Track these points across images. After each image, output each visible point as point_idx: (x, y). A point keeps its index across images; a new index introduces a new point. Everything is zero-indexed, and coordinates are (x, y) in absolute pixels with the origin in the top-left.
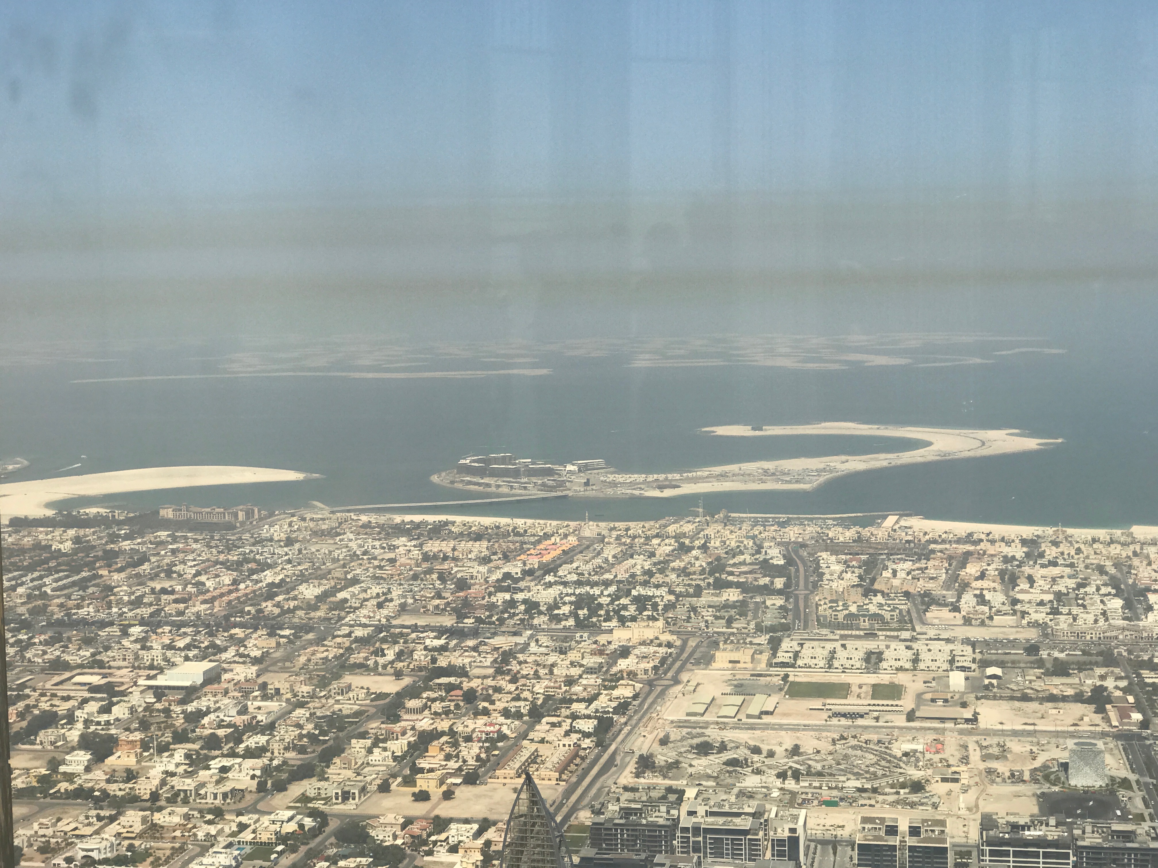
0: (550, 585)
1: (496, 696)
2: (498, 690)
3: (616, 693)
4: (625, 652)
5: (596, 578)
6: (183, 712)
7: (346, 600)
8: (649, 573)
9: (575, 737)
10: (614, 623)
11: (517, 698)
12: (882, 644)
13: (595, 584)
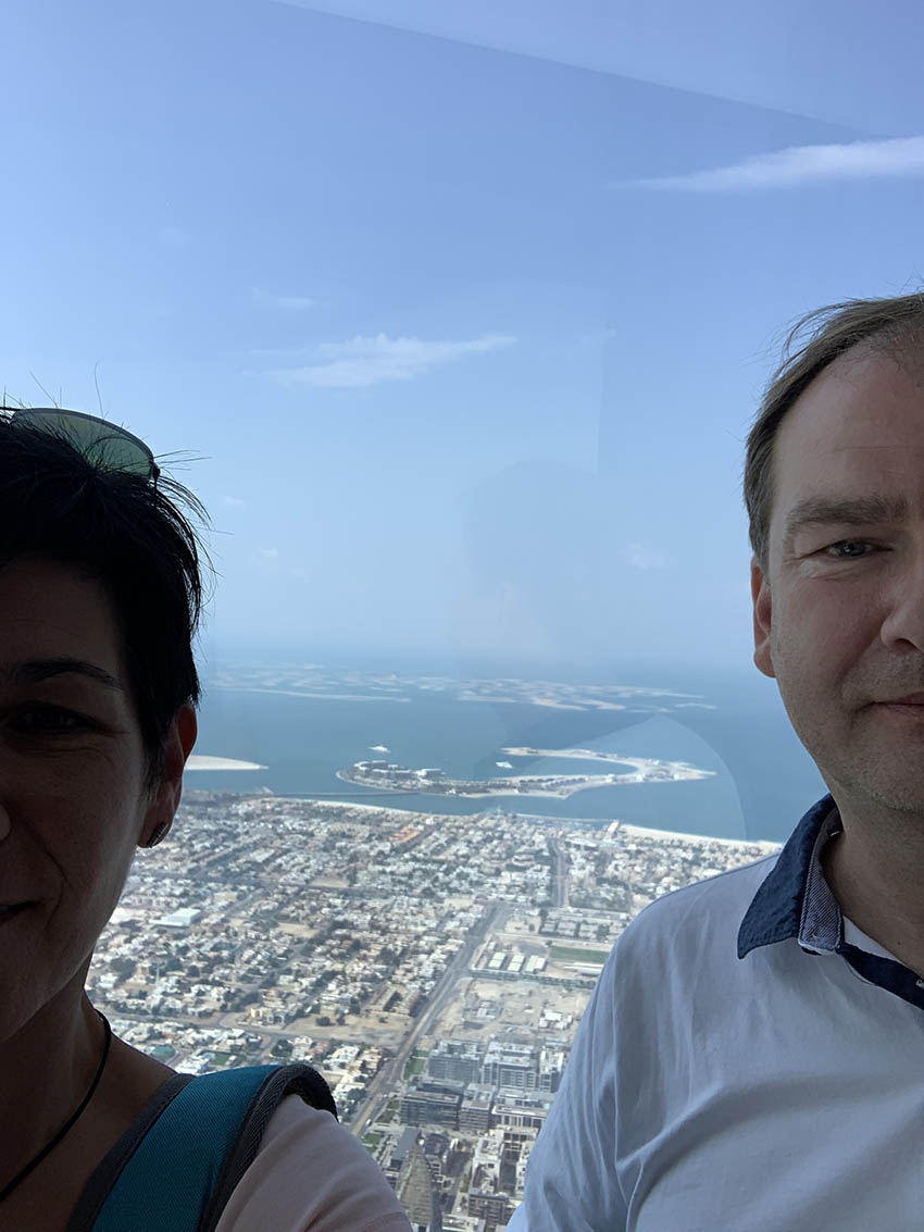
0: (406, 861)
1: (372, 946)
2: (372, 941)
3: (446, 948)
4: (451, 916)
5: (434, 857)
6: (177, 946)
7: (281, 865)
8: (467, 857)
10: (444, 894)
12: (609, 921)
13: (435, 862)
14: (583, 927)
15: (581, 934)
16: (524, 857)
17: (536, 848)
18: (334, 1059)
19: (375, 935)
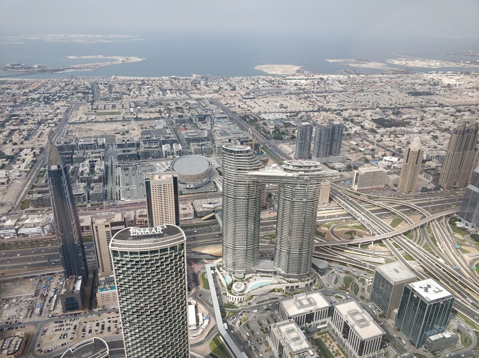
0: (36, 94)
1: (28, 120)
2: (28, 119)
3: (58, 117)
4: (58, 109)
8: (60, 90)
9: (50, 128)
10: (54, 102)
11: (34, 120)
12: (115, 103)
13: (47, 93)
14: (107, 106)
15: (106, 108)
16: (82, 89)
17: (85, 86)
18: (22, 153)
19: (29, 117)
